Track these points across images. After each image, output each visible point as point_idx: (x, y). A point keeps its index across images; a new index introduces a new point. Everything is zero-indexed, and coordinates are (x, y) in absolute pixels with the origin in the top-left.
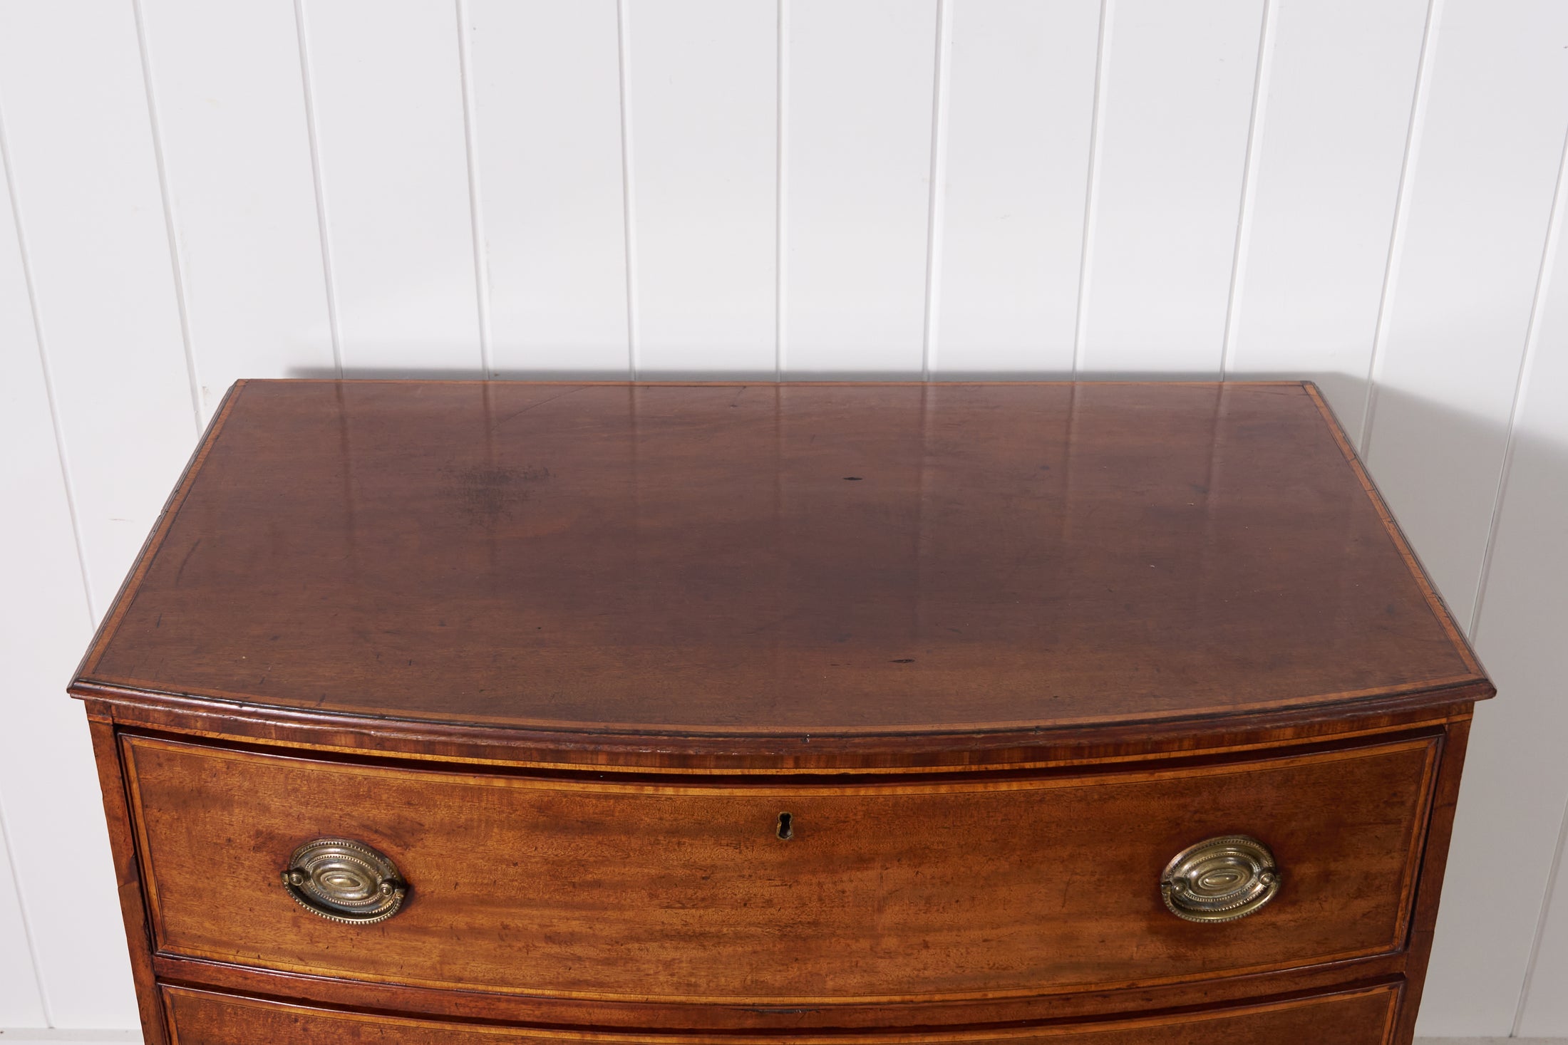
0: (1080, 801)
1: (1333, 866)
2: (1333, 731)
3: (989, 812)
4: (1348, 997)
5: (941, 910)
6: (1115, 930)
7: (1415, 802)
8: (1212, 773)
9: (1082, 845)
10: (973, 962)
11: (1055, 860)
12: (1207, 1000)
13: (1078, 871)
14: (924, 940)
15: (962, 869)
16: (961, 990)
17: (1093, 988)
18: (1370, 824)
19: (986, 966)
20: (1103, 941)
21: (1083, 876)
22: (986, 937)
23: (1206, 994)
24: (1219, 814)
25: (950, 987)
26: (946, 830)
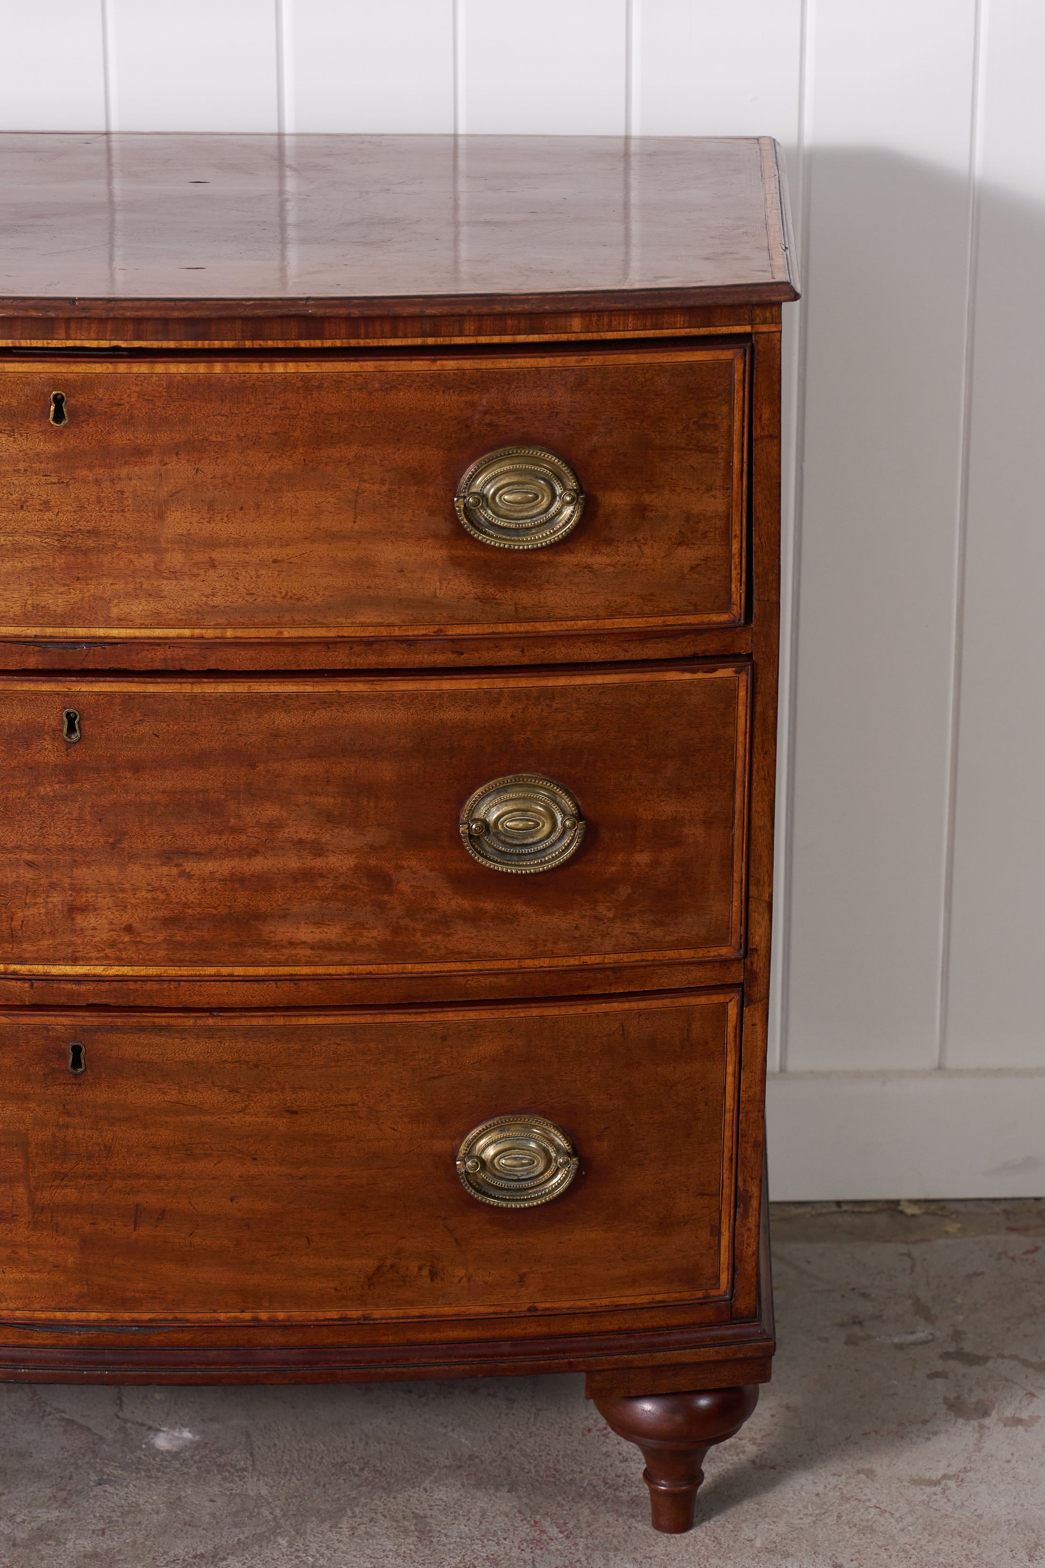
0: (361, 389)
1: (647, 499)
2: (624, 327)
3: (266, 398)
4: (687, 676)
5: (225, 519)
6: (414, 557)
7: (730, 427)
8: (498, 366)
9: (368, 445)
10: (264, 589)
11: (340, 461)
12: (526, 661)
13: (366, 477)
14: (210, 558)
15: (245, 468)
16: (254, 624)
17: (397, 632)
18: (682, 449)
19: (279, 595)
20: (402, 571)
21: (373, 484)
22: (275, 557)
23: (522, 651)
24: (511, 417)
25: (242, 620)
26: (224, 418)
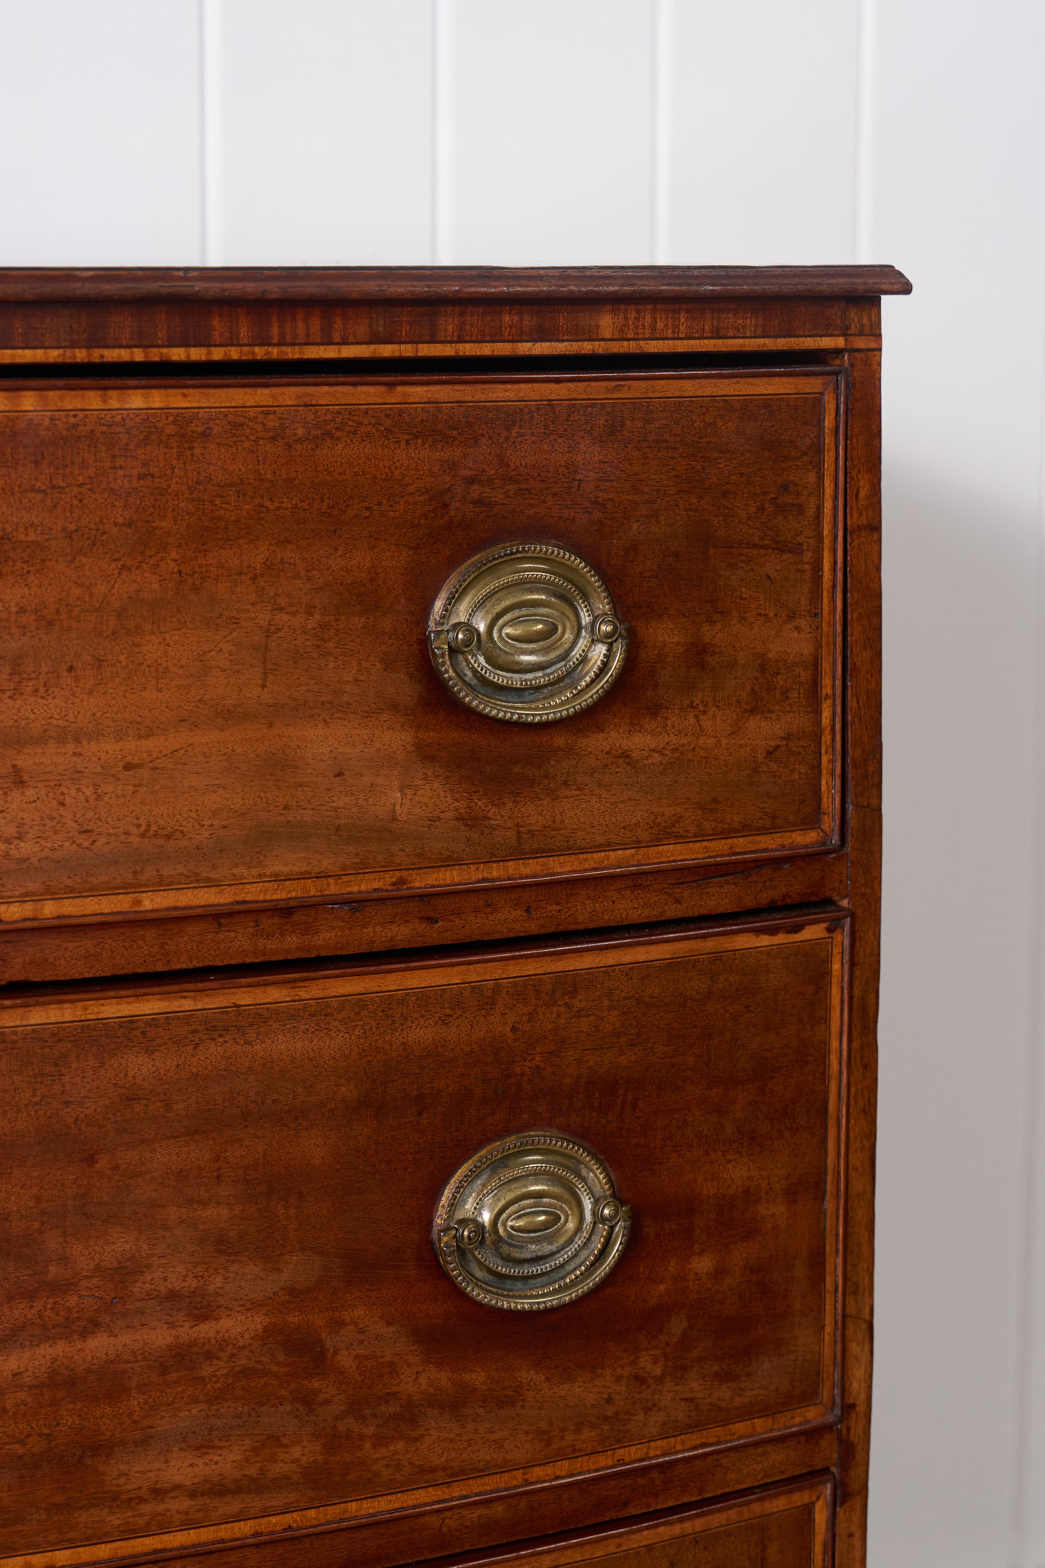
0: (273, 439)
1: (707, 633)
2: (674, 332)
3: (114, 456)
4: (765, 941)
5: (42, 690)
6: (360, 747)
7: (819, 509)
8: (492, 396)
9: (286, 541)
10: (109, 820)
11: (241, 574)
12: (532, 928)
13: (283, 601)
14: (14, 766)
15: (76, 591)
16: (91, 890)
17: (333, 888)
18: (755, 546)
19: (134, 830)
20: (340, 774)
21: (294, 614)
22: (128, 759)
23: (528, 911)
24: (512, 488)
25: (70, 883)
26: (39, 497)
